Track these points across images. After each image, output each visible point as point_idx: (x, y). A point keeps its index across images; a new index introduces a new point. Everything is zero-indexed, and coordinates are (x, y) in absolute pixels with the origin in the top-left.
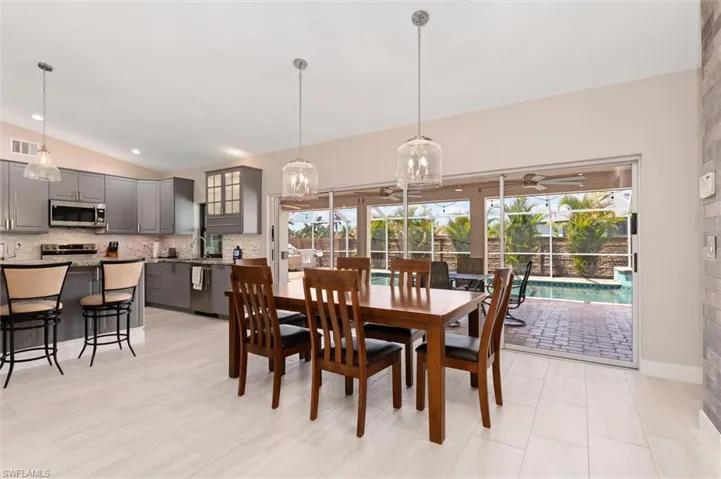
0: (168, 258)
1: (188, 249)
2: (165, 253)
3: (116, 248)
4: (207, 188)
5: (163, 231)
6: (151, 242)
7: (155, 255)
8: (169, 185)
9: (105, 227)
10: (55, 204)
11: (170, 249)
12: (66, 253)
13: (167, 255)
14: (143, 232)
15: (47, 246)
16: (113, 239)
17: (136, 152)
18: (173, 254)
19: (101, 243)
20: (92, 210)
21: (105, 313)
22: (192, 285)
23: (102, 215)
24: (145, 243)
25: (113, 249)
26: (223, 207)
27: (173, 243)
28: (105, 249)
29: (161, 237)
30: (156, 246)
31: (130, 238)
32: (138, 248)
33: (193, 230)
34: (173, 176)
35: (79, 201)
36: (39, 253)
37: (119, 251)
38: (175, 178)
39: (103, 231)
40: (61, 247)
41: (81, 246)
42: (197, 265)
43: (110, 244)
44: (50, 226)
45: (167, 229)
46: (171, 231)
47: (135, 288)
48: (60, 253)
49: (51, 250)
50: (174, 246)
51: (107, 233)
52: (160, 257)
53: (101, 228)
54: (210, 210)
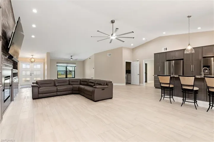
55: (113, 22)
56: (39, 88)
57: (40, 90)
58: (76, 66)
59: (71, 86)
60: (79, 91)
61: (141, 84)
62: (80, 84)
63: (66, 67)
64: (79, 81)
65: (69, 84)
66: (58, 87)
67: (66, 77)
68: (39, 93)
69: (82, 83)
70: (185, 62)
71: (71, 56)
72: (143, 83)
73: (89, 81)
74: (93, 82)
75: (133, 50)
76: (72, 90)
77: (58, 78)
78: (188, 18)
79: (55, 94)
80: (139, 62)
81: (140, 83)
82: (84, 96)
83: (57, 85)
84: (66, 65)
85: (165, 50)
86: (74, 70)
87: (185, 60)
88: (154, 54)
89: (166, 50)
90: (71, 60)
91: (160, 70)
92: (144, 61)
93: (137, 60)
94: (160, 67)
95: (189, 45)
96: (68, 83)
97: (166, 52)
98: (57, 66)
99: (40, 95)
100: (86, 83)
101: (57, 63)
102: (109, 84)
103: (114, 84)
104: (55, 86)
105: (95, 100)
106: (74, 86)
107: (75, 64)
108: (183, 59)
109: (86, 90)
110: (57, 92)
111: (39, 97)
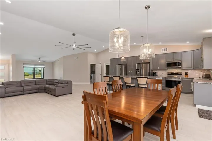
3: (187, 74)
7: (201, 77)
9: (181, 67)
10: (168, 62)
11: (206, 75)
13: (204, 77)
18: (208, 77)
20: (177, 63)
35: (174, 61)
43: (185, 72)
44: (167, 68)
49: (169, 74)
55: (74, 35)
56: (5, 88)
57: (6, 90)
58: (44, 67)
59: (37, 86)
60: (45, 89)
62: (46, 84)
63: (34, 69)
64: (45, 82)
65: (36, 84)
66: (24, 87)
67: (34, 78)
68: (6, 92)
69: (48, 83)
71: (39, 58)
73: (54, 81)
74: (57, 81)
75: (97, 54)
76: (38, 89)
77: (24, 79)
79: (22, 93)
80: (101, 65)
82: (48, 93)
83: (23, 85)
84: (33, 66)
86: (42, 71)
87: (128, 64)
88: (111, 59)
89: (119, 56)
90: (39, 61)
92: (105, 64)
93: (100, 63)
96: (34, 83)
98: (24, 67)
99: (7, 95)
100: (51, 83)
101: (24, 64)
102: (69, 83)
103: (73, 83)
104: (21, 86)
105: (57, 95)
106: (40, 86)
107: (44, 65)
109: (51, 89)
110: (23, 91)
111: (6, 96)
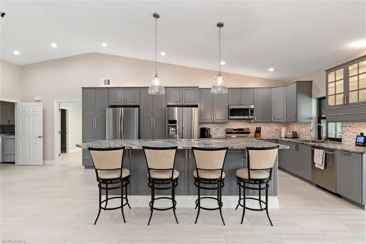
0: (292, 138)
1: (308, 133)
2: (290, 134)
3: (260, 131)
4: (327, 83)
5: (288, 120)
6: (280, 127)
7: (283, 135)
8: (293, 88)
9: (254, 119)
10: (231, 107)
11: (293, 132)
12: (237, 133)
13: (291, 136)
14: (275, 121)
15: (228, 129)
16: (258, 125)
17: (271, 70)
18: (295, 136)
19: (252, 128)
20: (247, 109)
21: (251, 186)
22: (313, 163)
23: (252, 111)
24: (276, 128)
25: (258, 131)
26: (347, 98)
27: (295, 128)
28: (254, 131)
29: (286, 124)
30: (283, 130)
31: (267, 125)
32: (272, 131)
33: (311, 118)
34: (296, 81)
35: (241, 105)
36: (225, 133)
37: (261, 132)
38: (297, 82)
39: (253, 121)
40: (234, 130)
41: (242, 130)
42: (318, 148)
43: (257, 128)
44: (229, 119)
45: (292, 118)
46: (294, 120)
47: (271, 169)
48: (234, 133)
49: (230, 131)
50: (295, 130)
51: (255, 122)
52: (286, 138)
53: (252, 119)
54: (331, 102)
61: (48, 162)
70: (142, 111)
72: (54, 159)
78: (155, 18)
80: (40, 104)
81: (44, 159)
85: (105, 84)
87: (141, 107)
88: (83, 88)
89: (109, 84)
91: (95, 127)
92: (55, 103)
93: (37, 98)
94: (95, 121)
95: (156, 76)
97: (109, 88)
108: (138, 106)
